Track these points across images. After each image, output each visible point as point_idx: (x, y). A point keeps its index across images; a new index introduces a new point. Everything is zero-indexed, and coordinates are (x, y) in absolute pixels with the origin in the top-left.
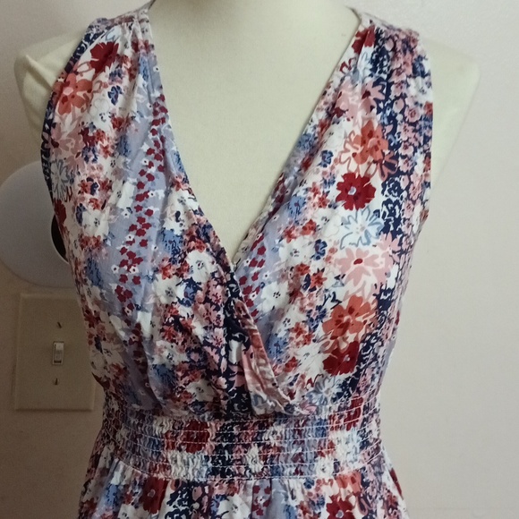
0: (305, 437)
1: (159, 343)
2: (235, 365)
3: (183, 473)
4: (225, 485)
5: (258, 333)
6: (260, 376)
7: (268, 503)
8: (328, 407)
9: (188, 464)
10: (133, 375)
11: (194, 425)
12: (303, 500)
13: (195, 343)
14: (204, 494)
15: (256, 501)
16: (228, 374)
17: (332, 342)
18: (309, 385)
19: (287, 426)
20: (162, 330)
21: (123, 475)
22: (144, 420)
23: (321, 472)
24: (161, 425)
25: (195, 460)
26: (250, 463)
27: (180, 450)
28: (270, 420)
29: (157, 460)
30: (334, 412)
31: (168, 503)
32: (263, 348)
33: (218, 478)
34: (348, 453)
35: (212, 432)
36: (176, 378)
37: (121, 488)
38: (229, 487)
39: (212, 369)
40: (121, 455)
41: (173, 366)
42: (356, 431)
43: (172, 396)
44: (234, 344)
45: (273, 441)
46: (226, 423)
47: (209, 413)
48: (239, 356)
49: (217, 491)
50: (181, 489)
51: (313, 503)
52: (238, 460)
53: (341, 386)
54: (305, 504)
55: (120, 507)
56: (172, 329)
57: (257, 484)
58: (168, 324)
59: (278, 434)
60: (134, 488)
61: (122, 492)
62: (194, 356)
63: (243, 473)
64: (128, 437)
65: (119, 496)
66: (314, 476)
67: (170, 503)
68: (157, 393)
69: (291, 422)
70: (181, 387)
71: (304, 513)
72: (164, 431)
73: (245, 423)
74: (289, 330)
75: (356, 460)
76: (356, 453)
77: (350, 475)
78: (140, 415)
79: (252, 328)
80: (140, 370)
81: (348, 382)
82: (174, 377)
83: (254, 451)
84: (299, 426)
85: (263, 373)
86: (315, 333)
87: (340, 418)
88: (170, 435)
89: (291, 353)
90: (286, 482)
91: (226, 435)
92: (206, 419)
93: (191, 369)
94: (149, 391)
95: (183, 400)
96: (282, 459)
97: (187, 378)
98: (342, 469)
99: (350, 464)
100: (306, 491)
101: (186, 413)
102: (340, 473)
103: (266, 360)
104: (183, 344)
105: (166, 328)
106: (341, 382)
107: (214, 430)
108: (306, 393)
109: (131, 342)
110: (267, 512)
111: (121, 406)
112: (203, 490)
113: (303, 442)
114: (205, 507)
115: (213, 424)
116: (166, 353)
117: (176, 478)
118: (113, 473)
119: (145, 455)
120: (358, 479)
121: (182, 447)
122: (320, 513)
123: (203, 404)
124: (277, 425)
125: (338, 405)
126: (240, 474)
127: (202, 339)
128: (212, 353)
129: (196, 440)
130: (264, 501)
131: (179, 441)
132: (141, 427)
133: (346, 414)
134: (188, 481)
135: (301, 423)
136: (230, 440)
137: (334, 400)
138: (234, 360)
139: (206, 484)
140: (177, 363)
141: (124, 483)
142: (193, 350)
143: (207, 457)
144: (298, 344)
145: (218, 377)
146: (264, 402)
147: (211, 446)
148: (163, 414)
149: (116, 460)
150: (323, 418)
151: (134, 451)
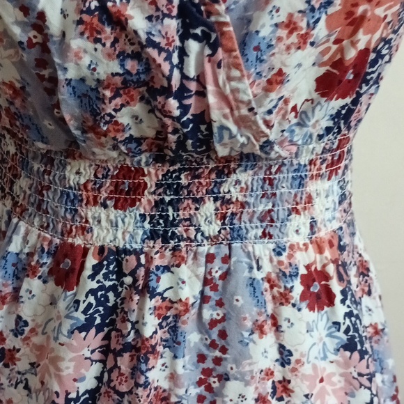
0: (277, 188)
1: (76, 43)
2: (193, 79)
3: (110, 237)
4: (168, 253)
5: (231, 29)
6: (231, 97)
7: (225, 276)
8: (311, 147)
9: (117, 226)
10: (36, 97)
11: (125, 172)
12: (270, 270)
13: (132, 44)
14: (139, 265)
15: (210, 273)
16: (182, 93)
17: (335, 47)
18: (293, 114)
19: (255, 174)
20: (80, 22)
21: (25, 240)
22: (52, 165)
23: (295, 235)
24: (78, 173)
25: (126, 220)
26: (202, 223)
27: (105, 206)
28: (232, 165)
29: (73, 219)
30: (317, 155)
31: (89, 277)
32: (238, 53)
33: (159, 244)
34: (327, 209)
35: (151, 182)
36: (102, 99)
37: (23, 256)
38: (174, 255)
39: (158, 86)
40: (21, 214)
41: (98, 80)
42: (337, 181)
43: (94, 129)
44: (193, 46)
45: (235, 194)
46: (172, 169)
47: (148, 154)
48: (200, 65)
49: (158, 261)
50: (106, 259)
51: (284, 274)
52: (186, 220)
53: (333, 118)
54: (273, 276)
55: (22, 281)
56: (95, 21)
57: (212, 251)
58: (89, 11)
59: (243, 185)
60: (41, 257)
61: (24, 262)
62: (131, 65)
63: (193, 237)
64: (30, 188)
65: (20, 267)
66: (285, 239)
67: (92, 277)
68: (72, 125)
69: (261, 168)
70: (110, 115)
71: (272, 287)
72: (83, 181)
73: (197, 169)
74: (276, 25)
75: (334, 218)
76: (335, 209)
77: (327, 237)
78: (48, 159)
79: (222, 19)
80: (46, 89)
81: (343, 112)
82: (98, 98)
83: (209, 207)
84: (271, 174)
85: (235, 91)
86: (314, 32)
87: (322, 164)
88: (90, 186)
89: (276, 62)
90: (250, 249)
91: (169, 186)
92: (143, 164)
93: (125, 86)
94: (61, 122)
95: (112, 135)
96: (245, 217)
97: (118, 101)
98: (319, 230)
99: (328, 223)
100: (275, 259)
101: (114, 154)
102: (316, 235)
103: (241, 71)
104: (113, 45)
105: (86, 17)
106: (334, 112)
107: (154, 179)
108: (286, 126)
109: (31, 44)
110: (224, 288)
111: (19, 147)
112: (138, 260)
113: (274, 195)
114: (141, 282)
115: (153, 171)
116: (86, 60)
117: (100, 244)
118: (11, 238)
119: (56, 213)
120: (335, 242)
121: (108, 202)
122: (292, 287)
123: (139, 141)
124: (242, 171)
125: (323, 145)
126: (189, 238)
127: (143, 37)
128: (160, 59)
129: (128, 193)
130: (220, 273)
131: (104, 195)
132: (49, 174)
133: (330, 158)
134: (117, 248)
135: (274, 170)
136: (176, 192)
137: (320, 137)
138: (192, 71)
139: (141, 251)
140: (103, 77)
141: (26, 250)
142: (129, 56)
143: (143, 216)
144: (288, 48)
145: (167, 97)
146: (232, 137)
147: (149, 201)
148: (81, 156)
149: (15, 220)
150: (302, 163)
151: (39, 208)
